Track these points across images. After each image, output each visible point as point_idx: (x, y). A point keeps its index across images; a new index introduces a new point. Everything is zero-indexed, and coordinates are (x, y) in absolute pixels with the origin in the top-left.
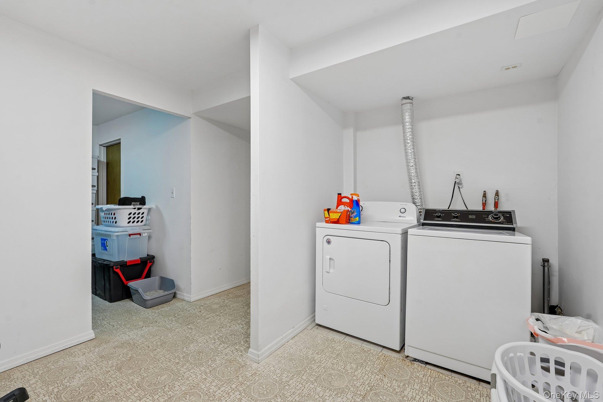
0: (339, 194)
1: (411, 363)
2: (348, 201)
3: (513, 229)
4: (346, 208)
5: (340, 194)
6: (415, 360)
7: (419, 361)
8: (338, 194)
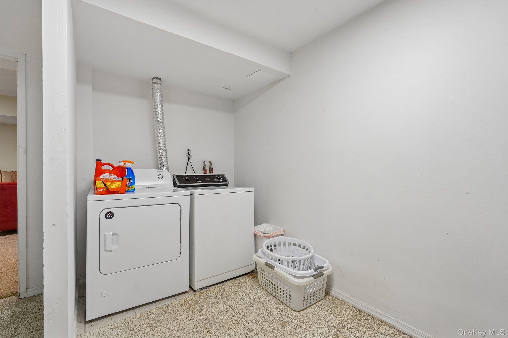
0: (99, 161)
1: (201, 293)
2: (111, 168)
3: (227, 185)
4: (113, 176)
5: (101, 161)
6: (202, 289)
7: (204, 288)
8: (97, 160)
